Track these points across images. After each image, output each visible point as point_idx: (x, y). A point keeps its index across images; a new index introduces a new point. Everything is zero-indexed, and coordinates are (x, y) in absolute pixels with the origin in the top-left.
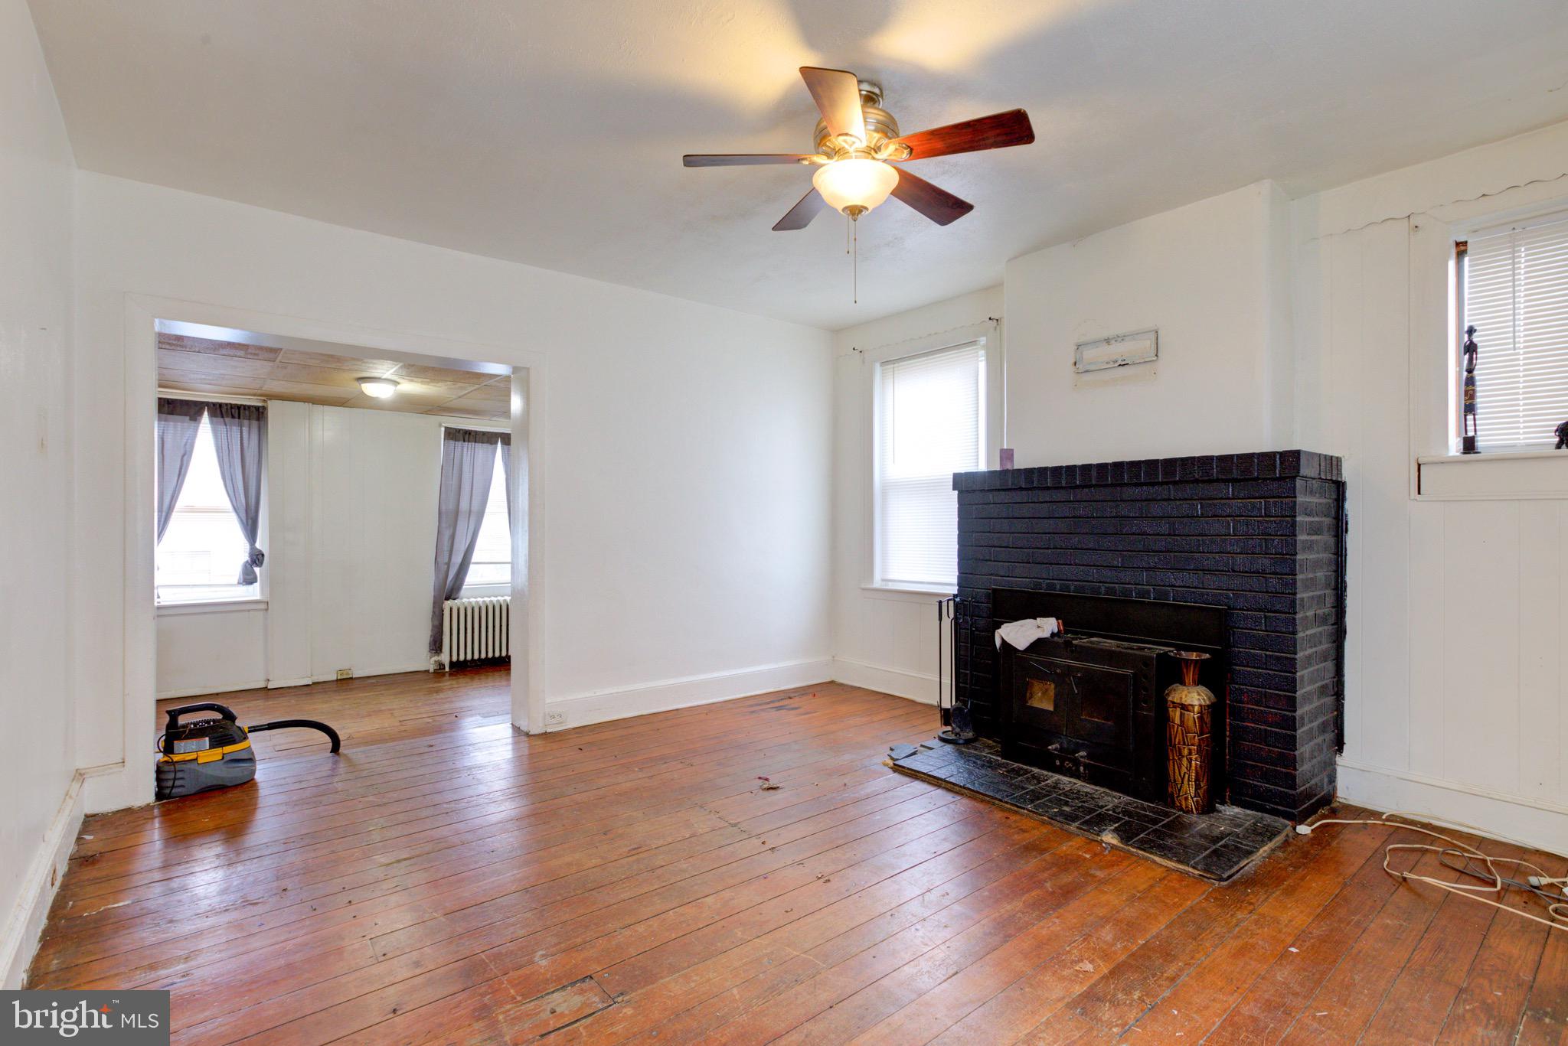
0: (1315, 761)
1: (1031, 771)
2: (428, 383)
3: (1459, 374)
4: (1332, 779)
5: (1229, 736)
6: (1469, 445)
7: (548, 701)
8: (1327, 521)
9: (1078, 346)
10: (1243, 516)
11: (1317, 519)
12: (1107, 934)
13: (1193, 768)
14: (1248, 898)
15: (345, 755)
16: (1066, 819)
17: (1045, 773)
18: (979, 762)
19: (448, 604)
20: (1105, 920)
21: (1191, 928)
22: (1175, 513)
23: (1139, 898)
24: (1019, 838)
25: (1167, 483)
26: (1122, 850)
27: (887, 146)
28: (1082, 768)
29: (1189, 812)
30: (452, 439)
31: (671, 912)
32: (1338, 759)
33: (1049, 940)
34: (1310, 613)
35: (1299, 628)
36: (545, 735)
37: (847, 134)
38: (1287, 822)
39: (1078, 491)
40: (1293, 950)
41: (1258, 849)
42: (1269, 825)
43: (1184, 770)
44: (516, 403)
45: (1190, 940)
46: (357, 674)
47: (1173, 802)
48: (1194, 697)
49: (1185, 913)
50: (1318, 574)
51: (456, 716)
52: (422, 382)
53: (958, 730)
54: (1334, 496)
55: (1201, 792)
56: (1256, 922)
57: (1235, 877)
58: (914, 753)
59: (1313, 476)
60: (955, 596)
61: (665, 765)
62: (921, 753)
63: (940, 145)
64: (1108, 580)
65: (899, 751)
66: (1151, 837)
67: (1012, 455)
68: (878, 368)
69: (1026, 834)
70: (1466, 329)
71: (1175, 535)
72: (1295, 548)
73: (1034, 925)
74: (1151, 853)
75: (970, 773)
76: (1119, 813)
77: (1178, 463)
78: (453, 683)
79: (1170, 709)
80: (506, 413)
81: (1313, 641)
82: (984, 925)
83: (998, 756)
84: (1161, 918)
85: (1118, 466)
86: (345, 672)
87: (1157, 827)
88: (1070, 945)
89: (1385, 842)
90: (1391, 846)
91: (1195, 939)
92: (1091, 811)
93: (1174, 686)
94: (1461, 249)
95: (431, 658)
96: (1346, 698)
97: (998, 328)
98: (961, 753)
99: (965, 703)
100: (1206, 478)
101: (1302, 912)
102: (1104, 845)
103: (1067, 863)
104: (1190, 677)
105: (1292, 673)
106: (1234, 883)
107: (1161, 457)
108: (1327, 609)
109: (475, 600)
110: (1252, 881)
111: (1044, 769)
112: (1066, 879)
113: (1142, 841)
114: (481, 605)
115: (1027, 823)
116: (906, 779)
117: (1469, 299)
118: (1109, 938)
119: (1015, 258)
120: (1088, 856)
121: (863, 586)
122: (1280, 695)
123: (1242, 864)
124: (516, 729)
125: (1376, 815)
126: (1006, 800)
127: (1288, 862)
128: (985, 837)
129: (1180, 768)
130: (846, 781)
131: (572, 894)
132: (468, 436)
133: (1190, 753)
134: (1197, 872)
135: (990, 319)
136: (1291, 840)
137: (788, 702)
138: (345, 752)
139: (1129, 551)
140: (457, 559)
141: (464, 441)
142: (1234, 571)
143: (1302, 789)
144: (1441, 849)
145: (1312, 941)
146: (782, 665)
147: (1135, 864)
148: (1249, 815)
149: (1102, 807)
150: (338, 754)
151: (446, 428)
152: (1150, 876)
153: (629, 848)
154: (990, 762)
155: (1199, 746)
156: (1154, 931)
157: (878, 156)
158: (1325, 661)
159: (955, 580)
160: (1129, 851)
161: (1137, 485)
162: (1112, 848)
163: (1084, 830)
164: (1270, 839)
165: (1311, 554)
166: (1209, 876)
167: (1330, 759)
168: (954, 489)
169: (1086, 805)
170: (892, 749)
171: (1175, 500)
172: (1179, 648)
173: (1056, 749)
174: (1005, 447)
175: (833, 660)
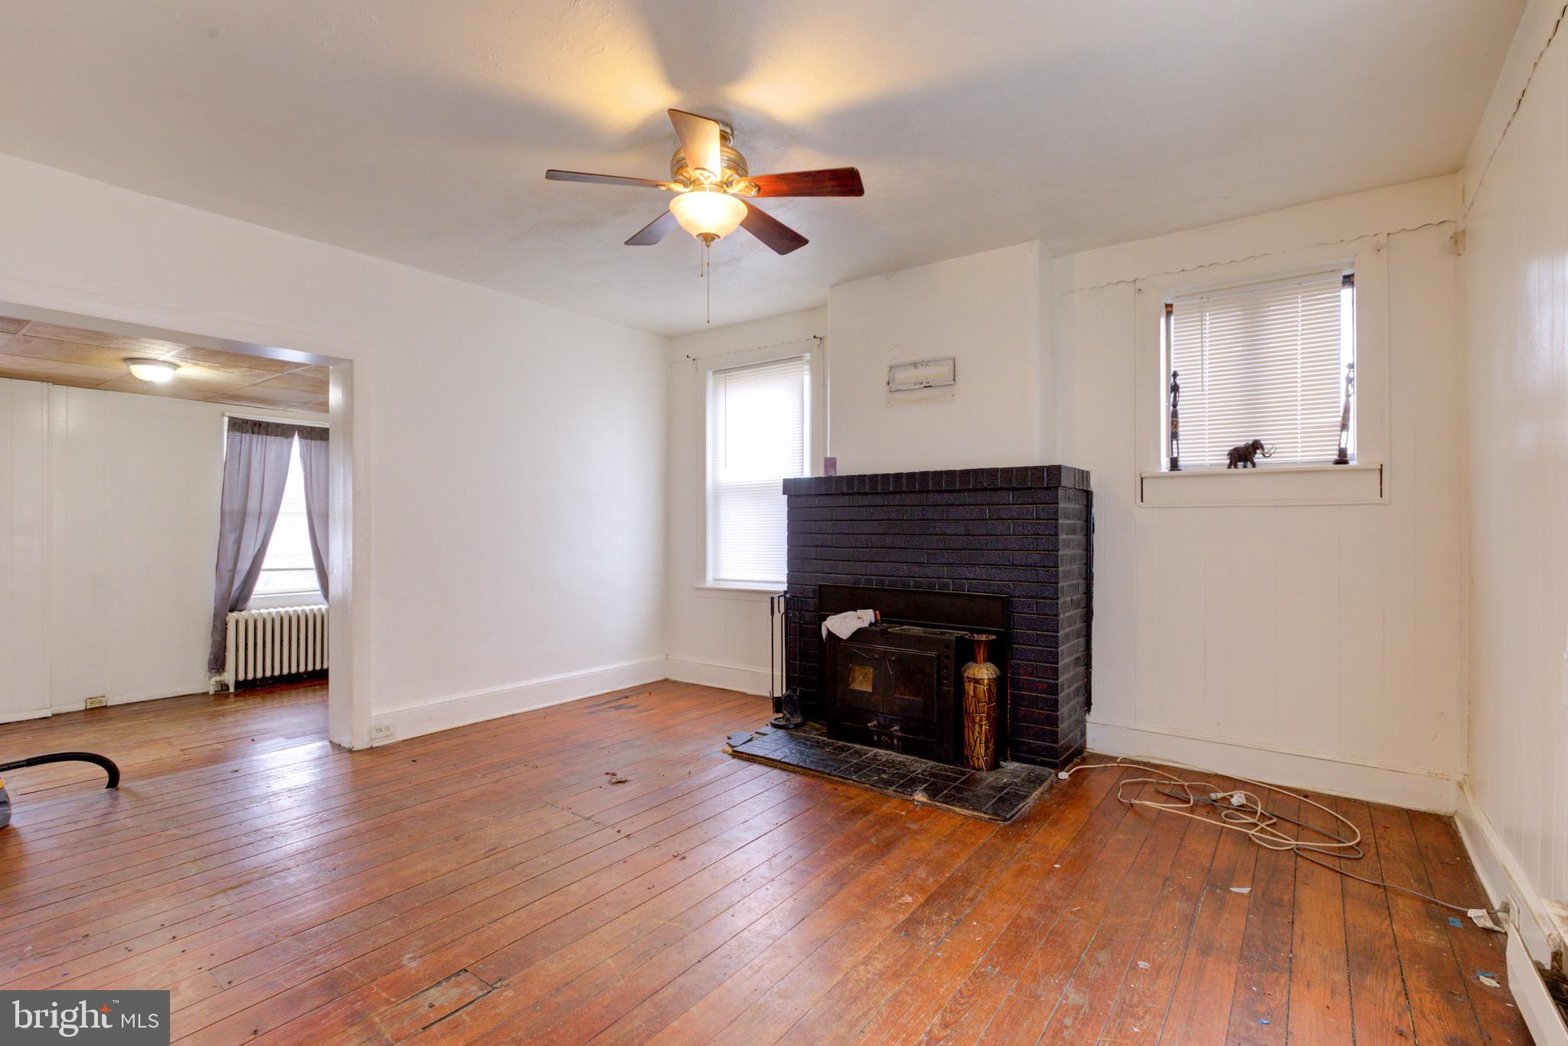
0: (1071, 720)
1: (854, 747)
2: (217, 368)
3: (1168, 407)
4: (1083, 734)
5: (1010, 704)
6: (1174, 464)
7: (374, 713)
8: (1080, 523)
9: (891, 368)
10: (1020, 519)
11: (1073, 522)
12: (922, 872)
13: (983, 732)
14: (1025, 832)
15: (126, 789)
16: (885, 785)
17: (865, 748)
18: (808, 743)
19: (232, 617)
20: (921, 861)
21: (984, 859)
22: (969, 516)
23: (945, 842)
24: (848, 804)
25: (963, 491)
26: (930, 805)
27: (738, 182)
28: (896, 741)
29: (980, 769)
30: (238, 430)
31: (537, 903)
32: (1088, 718)
33: (877, 882)
34: (1068, 599)
35: (1060, 611)
36: (371, 750)
37: (704, 169)
38: (1051, 770)
39: (891, 496)
40: (1057, 866)
41: (1031, 794)
42: (1039, 774)
43: (976, 734)
44: (335, 396)
45: (983, 869)
46: (113, 701)
47: (968, 762)
48: (984, 672)
49: (979, 849)
50: (1073, 567)
51: (253, 740)
52: (210, 367)
53: (788, 716)
54: (1085, 503)
55: (989, 752)
56: (1031, 849)
57: (1014, 818)
58: (751, 740)
59: (1070, 486)
60: (786, 592)
61: (508, 770)
62: (757, 739)
63: (784, 187)
64: (917, 575)
65: (736, 739)
66: (952, 792)
67: (835, 463)
68: (710, 378)
69: (851, 801)
70: (1172, 373)
71: (969, 535)
72: (1058, 545)
73: (864, 872)
74: (953, 805)
75: (802, 753)
76: (926, 776)
77: (971, 473)
78: (241, 704)
79: (966, 684)
80: (323, 406)
81: (1071, 621)
82: (823, 878)
83: (825, 736)
84: (961, 855)
85: (924, 475)
86: (96, 700)
87: (956, 784)
88: (893, 885)
89: (1119, 779)
90: (1123, 782)
91: (987, 867)
92: (905, 776)
93: (969, 664)
94: (1169, 309)
95: (210, 678)
96: (1093, 667)
97: (822, 346)
98: (792, 736)
99: (795, 691)
100: (992, 487)
101: (1062, 837)
102: (916, 803)
103: (887, 821)
104: (981, 655)
105: (1054, 647)
106: (1015, 822)
107: (958, 469)
108: (1079, 596)
109: (266, 611)
110: (1027, 819)
111: (863, 745)
112: (888, 833)
113: (946, 796)
114: (275, 616)
115: (853, 791)
116: (745, 764)
117: (1175, 345)
118: (923, 875)
119: (836, 284)
120: (903, 813)
121: (696, 586)
122: (1046, 667)
123: (1020, 806)
124: (337, 747)
125: (1113, 759)
126: (834, 773)
127: (1052, 802)
128: (818, 807)
129: (973, 733)
130: (689, 770)
131: (432, 899)
132: (258, 428)
133: (981, 720)
134: (987, 816)
135: (815, 337)
136: (1055, 784)
137: (625, 701)
138: (127, 786)
139: (933, 549)
140: (245, 565)
141: (253, 433)
142: (1013, 565)
143: (1062, 742)
144: (1155, 780)
145: (1070, 858)
146: (618, 665)
147: (941, 816)
148: (1023, 768)
149: (913, 772)
150: (117, 789)
151: (231, 419)
152: (952, 823)
153: (484, 850)
154: (818, 742)
155: (988, 713)
156: (957, 866)
157: (731, 190)
158: (1079, 638)
159: (785, 579)
160: (935, 805)
161: (938, 492)
162: (922, 805)
163: (899, 792)
164: (1040, 785)
165: (1068, 551)
166: (996, 818)
167: (1082, 717)
168: (784, 493)
169: (900, 771)
170: (729, 738)
171: (969, 505)
172: (972, 631)
173: (874, 726)
174: (829, 456)
175: (667, 659)
